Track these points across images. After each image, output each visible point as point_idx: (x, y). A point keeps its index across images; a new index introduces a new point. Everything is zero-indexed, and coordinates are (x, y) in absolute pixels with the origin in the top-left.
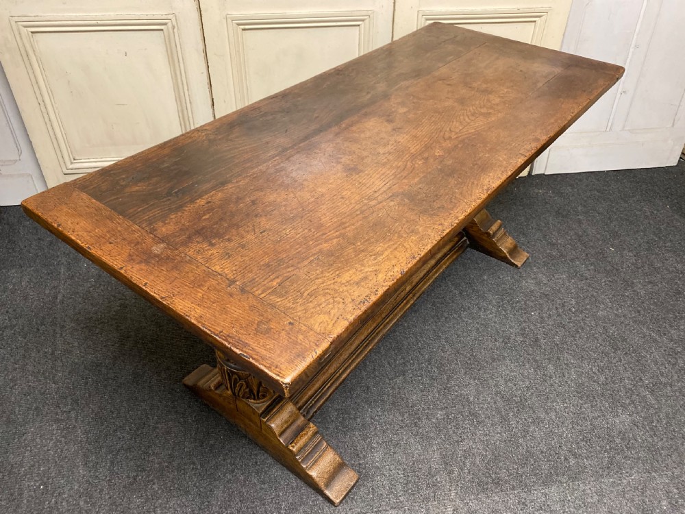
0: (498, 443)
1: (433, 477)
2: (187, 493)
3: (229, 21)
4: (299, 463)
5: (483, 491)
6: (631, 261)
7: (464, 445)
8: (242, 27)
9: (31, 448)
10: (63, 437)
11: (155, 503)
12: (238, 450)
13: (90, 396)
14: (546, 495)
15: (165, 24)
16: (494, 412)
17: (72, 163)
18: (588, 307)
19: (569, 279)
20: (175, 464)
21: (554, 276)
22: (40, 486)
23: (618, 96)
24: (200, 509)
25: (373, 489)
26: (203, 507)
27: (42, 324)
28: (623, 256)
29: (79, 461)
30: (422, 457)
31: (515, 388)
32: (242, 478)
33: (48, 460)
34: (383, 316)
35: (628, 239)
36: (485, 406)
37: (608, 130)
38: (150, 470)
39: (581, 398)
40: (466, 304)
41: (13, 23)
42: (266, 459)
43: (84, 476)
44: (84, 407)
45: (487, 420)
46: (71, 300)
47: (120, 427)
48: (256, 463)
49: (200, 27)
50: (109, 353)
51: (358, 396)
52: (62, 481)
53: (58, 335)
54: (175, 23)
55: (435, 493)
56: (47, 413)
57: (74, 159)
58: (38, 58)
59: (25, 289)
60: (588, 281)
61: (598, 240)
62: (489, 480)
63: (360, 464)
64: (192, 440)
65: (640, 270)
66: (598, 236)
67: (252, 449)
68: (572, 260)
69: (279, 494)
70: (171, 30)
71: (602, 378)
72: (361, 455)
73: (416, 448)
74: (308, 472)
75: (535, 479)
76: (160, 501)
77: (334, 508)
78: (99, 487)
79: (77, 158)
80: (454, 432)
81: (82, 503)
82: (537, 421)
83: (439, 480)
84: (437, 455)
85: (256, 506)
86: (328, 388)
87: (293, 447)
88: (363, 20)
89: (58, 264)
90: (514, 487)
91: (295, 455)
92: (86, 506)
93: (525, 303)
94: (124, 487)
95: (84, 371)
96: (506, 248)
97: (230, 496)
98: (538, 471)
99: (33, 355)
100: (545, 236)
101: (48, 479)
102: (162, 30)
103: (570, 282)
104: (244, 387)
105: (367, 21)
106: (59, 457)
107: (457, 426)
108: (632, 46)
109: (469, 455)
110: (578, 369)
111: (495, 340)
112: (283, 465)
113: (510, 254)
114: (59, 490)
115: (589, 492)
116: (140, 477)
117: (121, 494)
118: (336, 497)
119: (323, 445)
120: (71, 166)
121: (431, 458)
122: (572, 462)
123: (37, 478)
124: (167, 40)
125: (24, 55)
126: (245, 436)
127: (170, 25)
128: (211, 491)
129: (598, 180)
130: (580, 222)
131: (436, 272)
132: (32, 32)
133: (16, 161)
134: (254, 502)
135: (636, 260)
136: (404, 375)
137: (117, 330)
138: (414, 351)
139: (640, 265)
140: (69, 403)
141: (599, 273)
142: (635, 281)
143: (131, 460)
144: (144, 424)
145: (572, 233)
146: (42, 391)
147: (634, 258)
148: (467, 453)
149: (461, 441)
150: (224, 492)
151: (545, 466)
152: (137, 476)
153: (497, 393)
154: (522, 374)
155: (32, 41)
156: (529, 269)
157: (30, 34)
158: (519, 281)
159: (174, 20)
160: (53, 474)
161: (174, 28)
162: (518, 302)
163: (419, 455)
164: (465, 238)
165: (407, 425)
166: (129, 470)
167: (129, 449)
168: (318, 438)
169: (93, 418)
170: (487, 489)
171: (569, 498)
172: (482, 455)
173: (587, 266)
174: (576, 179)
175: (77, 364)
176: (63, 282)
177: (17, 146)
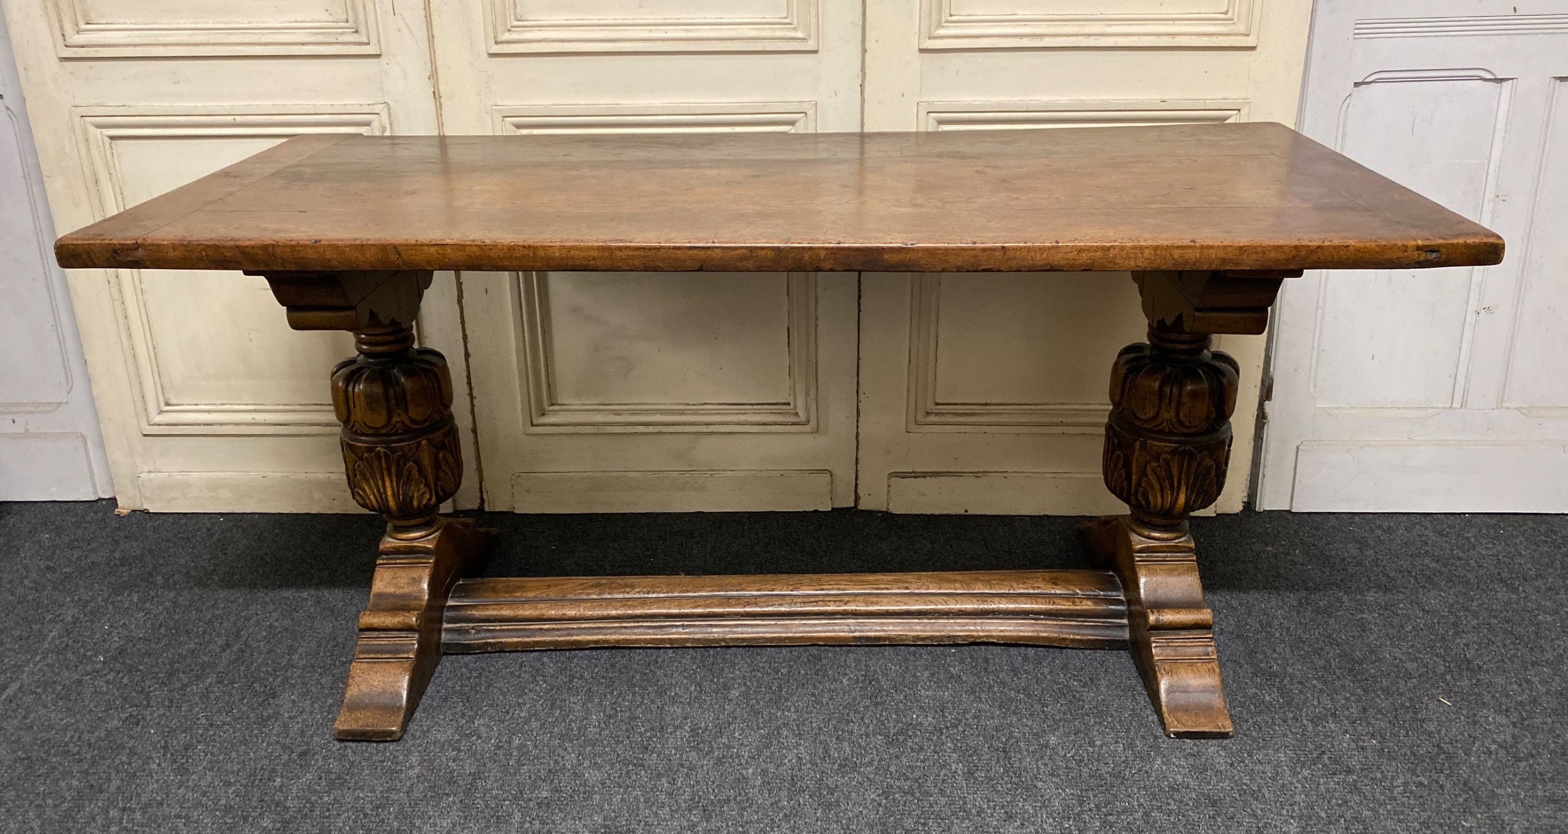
3: (498, 117)
6: (1500, 738)
8: (526, 131)
15: (368, 124)
17: (161, 412)
19: (1296, 765)
21: (1250, 755)
23: (1471, 318)
28: (1475, 723)
35: (1500, 680)
37: (1456, 405)
41: (77, 119)
57: (167, 404)
60: (1351, 778)
61: (1409, 676)
65: (1523, 764)
66: (1410, 666)
68: (1316, 720)
79: (173, 401)
88: (793, 123)
93: (1146, 814)
100: (1252, 653)
103: (1295, 774)
105: (801, 125)
108: (1488, 196)
120: (159, 419)
127: (376, 125)
129: (1440, 533)
130: (1363, 627)
132: (112, 138)
133: (58, 404)
135: (1514, 737)
139: (1523, 751)
141: (1391, 758)
142: (1499, 791)
145: (1332, 652)
147: (1510, 730)
155: (109, 155)
157: (107, 141)
158: (1144, 758)
159: (384, 115)
161: (384, 130)
162: (1125, 810)
173: (1357, 738)
174: (1380, 527)
177: (65, 374)
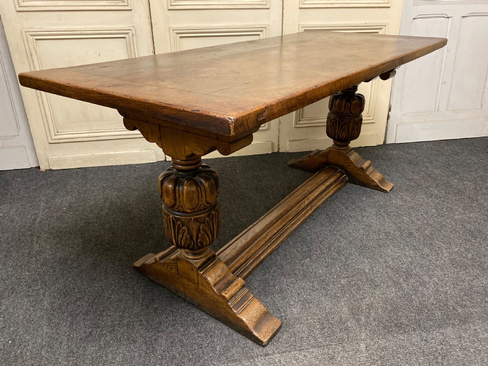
0: (395, 299)
1: (344, 323)
2: (135, 342)
3: (171, 31)
4: (231, 308)
5: (389, 332)
6: (472, 187)
7: (367, 301)
8: (180, 35)
9: (4, 315)
10: (32, 306)
11: (107, 350)
12: (178, 310)
13: (57, 279)
14: (443, 334)
15: (128, 33)
16: (387, 279)
17: (56, 135)
18: (446, 213)
19: (428, 198)
20: (125, 322)
21: (415, 197)
22: (9, 341)
23: (440, 86)
24: (146, 353)
25: (294, 334)
26: (148, 352)
27: (23, 235)
28: (464, 184)
29: (44, 322)
30: (333, 310)
31: (400, 263)
32: (182, 330)
33: (18, 323)
34: (290, 218)
35: (465, 175)
36: (379, 275)
37: (436, 110)
38: (104, 327)
39: (456, 268)
40: (352, 214)
41: (24, 33)
42: (202, 316)
43: (47, 333)
44: (51, 287)
45: (382, 284)
46: (47, 221)
47: (80, 298)
48: (194, 319)
49: (151, 36)
50: (74, 252)
51: (275, 272)
52: (28, 337)
53: (35, 242)
54: (134, 33)
55: (348, 335)
56: (20, 292)
57: (58, 132)
58: (38, 58)
59: (13, 216)
60: (442, 199)
61: (444, 176)
62: (393, 325)
63: (281, 317)
64: (140, 305)
65: (480, 192)
66: (443, 174)
67: (190, 309)
68: (427, 188)
69: (214, 341)
70: (131, 37)
71: (470, 256)
72: (281, 310)
73: (327, 304)
74: (238, 316)
75: (432, 323)
76: (111, 348)
77: (262, 348)
78: (60, 340)
79: (60, 131)
80: (357, 293)
81: (43, 353)
82: (423, 284)
83: (349, 325)
84: (345, 309)
85: (195, 349)
86: (251, 264)
87: (226, 293)
88: (262, 31)
89: (39, 201)
90: (414, 329)
91: (228, 301)
92: (47, 354)
93: (397, 212)
94: (81, 339)
95: (53, 264)
96: (376, 179)
97: (172, 343)
98: (432, 318)
99: (13, 255)
100: (403, 176)
101: (16, 336)
102: (125, 38)
103: (428, 200)
104: (186, 233)
105: (264, 32)
106: (27, 320)
107: (359, 289)
108: (445, 51)
109: (373, 308)
110: (449, 250)
111: (379, 234)
112: (216, 319)
113: (380, 183)
114: (24, 344)
115: (479, 330)
116: (95, 332)
117: (78, 344)
118: (264, 337)
119: (250, 296)
120: (55, 137)
121: (341, 310)
122: (460, 310)
123: (6, 336)
124: (128, 45)
125: (29, 55)
126: (184, 300)
127: (130, 34)
128: (155, 339)
129: (434, 145)
130: (427, 167)
131: (326, 194)
132: (36, 40)
133: (15, 136)
134: (193, 346)
135: (475, 187)
136: (310, 257)
137: (82, 237)
138: (316, 243)
139: (478, 189)
140: (40, 284)
141: (449, 194)
142: (478, 198)
143: (88, 320)
144: (100, 295)
145: (423, 173)
146: (18, 277)
147: (473, 185)
148: (370, 307)
149: (364, 298)
150: (166, 340)
151: (438, 314)
152: (92, 331)
153: (387, 267)
154: (405, 255)
155: (35, 46)
156: (395, 194)
157: (35, 40)
158: (390, 200)
159: (133, 30)
160: (21, 333)
161: (133, 35)
162: (391, 212)
163: (331, 309)
164: (345, 175)
165: (317, 289)
166: (85, 328)
167: (86, 314)
168: (246, 290)
169: (58, 293)
170: (392, 331)
171: (464, 335)
172: (383, 307)
173: (439, 191)
175: (48, 259)
176: (42, 211)
177: (17, 125)
